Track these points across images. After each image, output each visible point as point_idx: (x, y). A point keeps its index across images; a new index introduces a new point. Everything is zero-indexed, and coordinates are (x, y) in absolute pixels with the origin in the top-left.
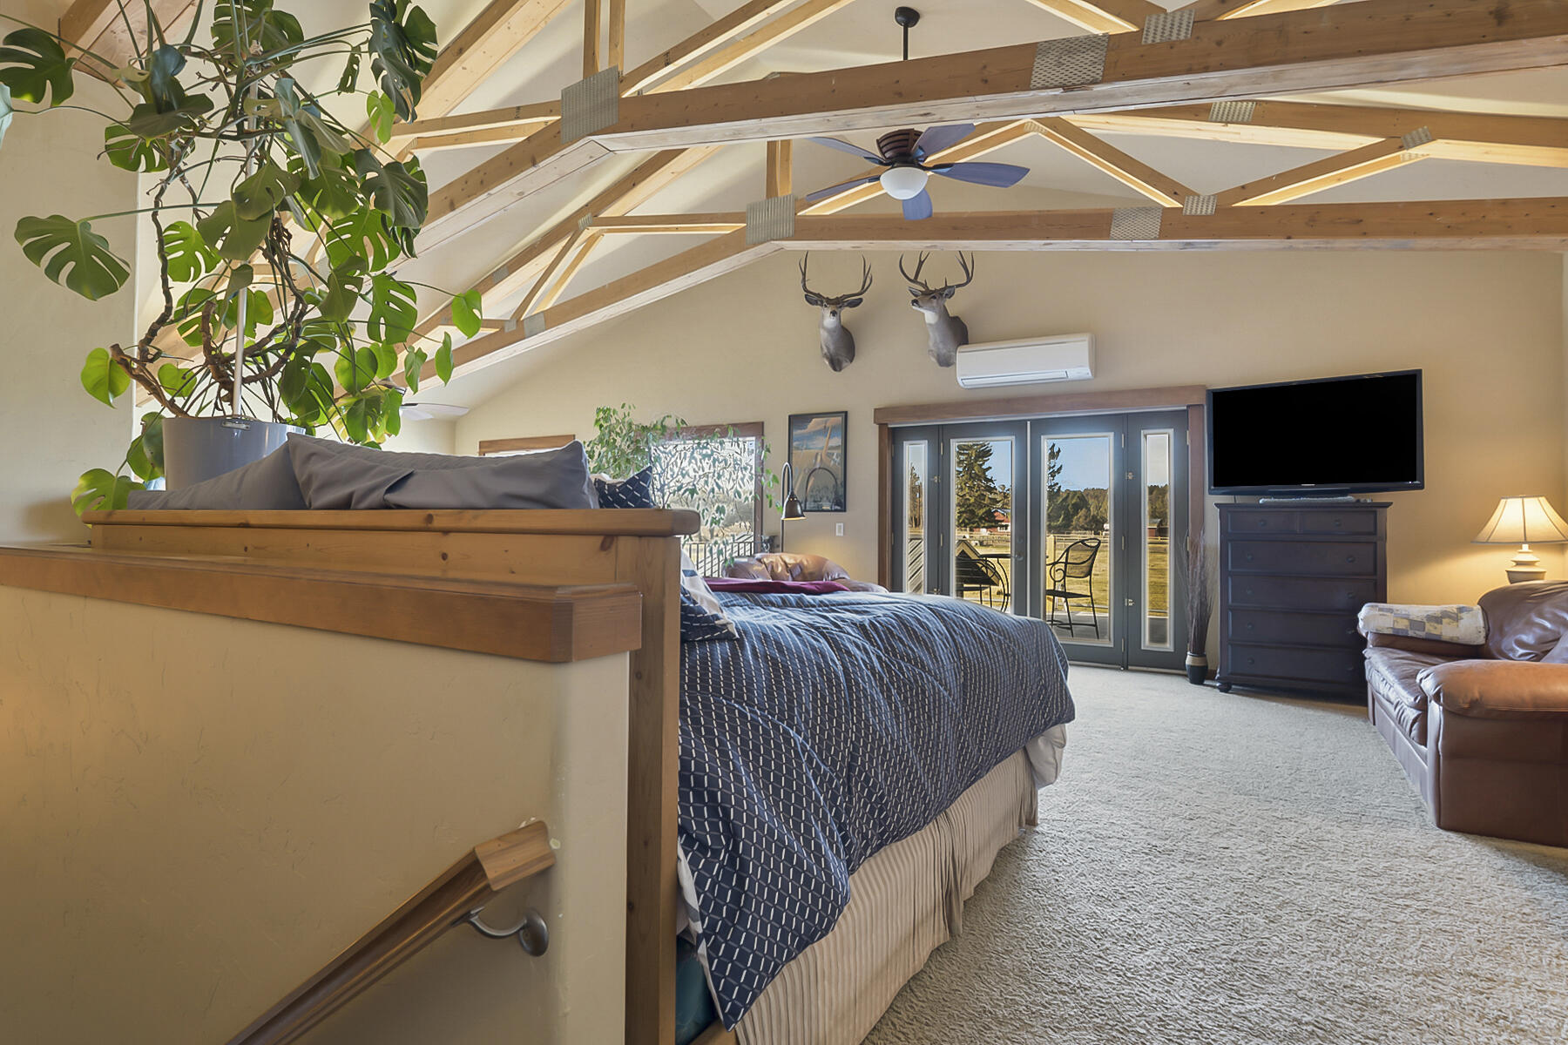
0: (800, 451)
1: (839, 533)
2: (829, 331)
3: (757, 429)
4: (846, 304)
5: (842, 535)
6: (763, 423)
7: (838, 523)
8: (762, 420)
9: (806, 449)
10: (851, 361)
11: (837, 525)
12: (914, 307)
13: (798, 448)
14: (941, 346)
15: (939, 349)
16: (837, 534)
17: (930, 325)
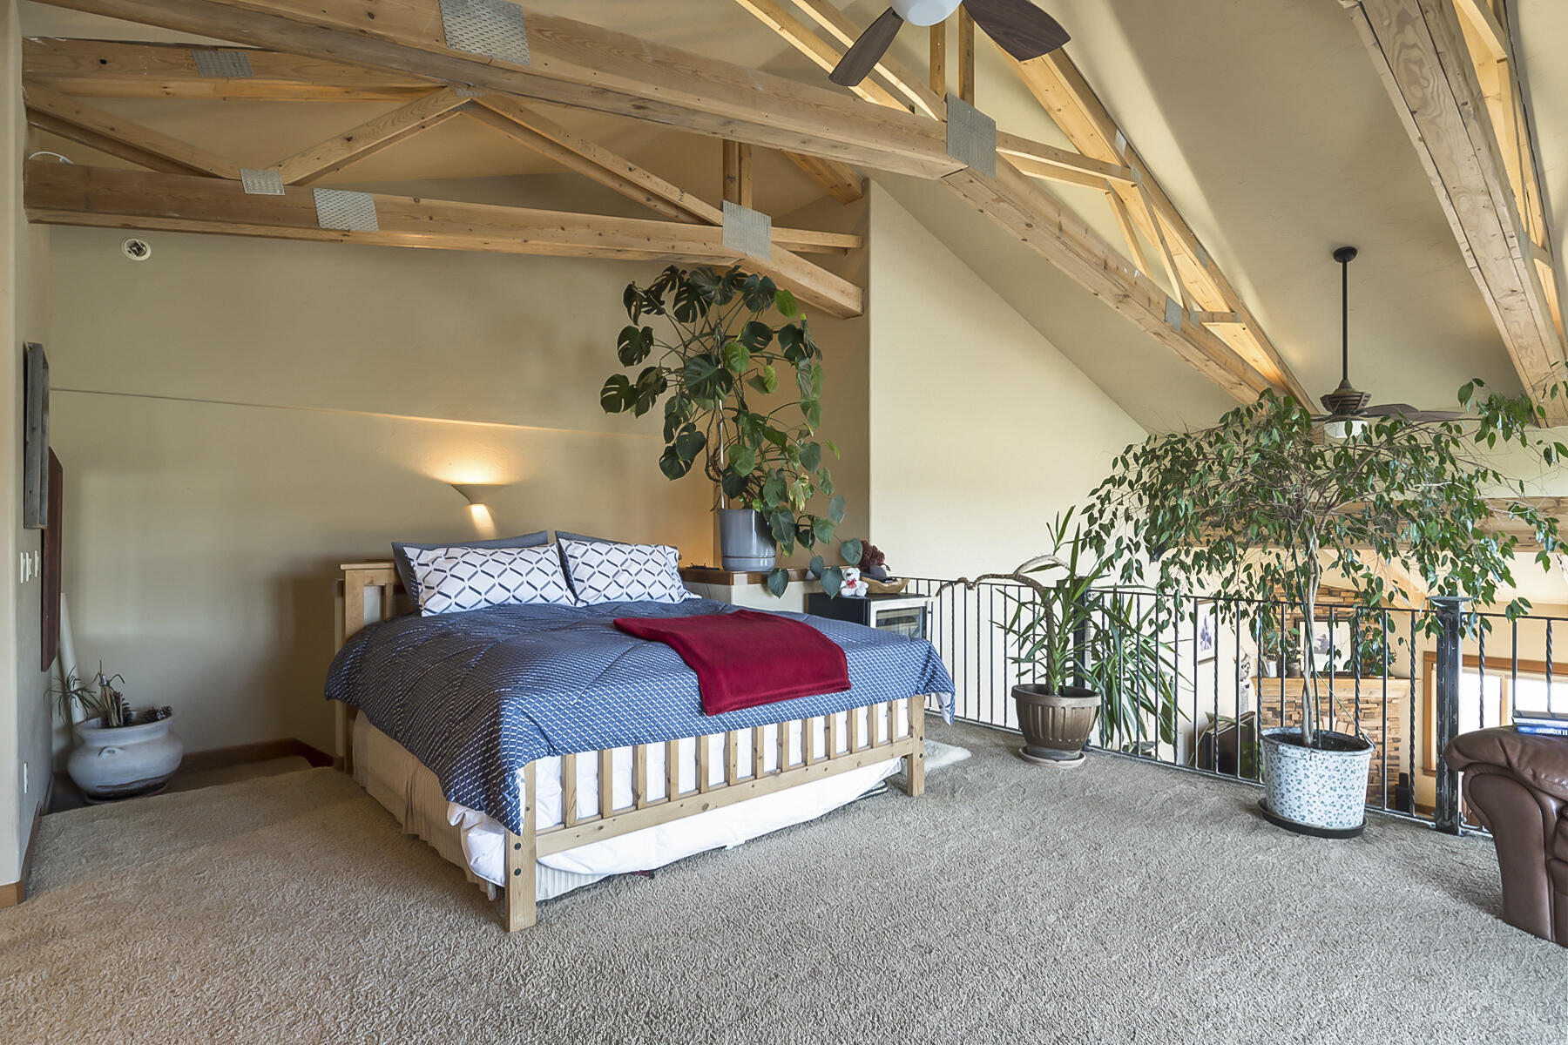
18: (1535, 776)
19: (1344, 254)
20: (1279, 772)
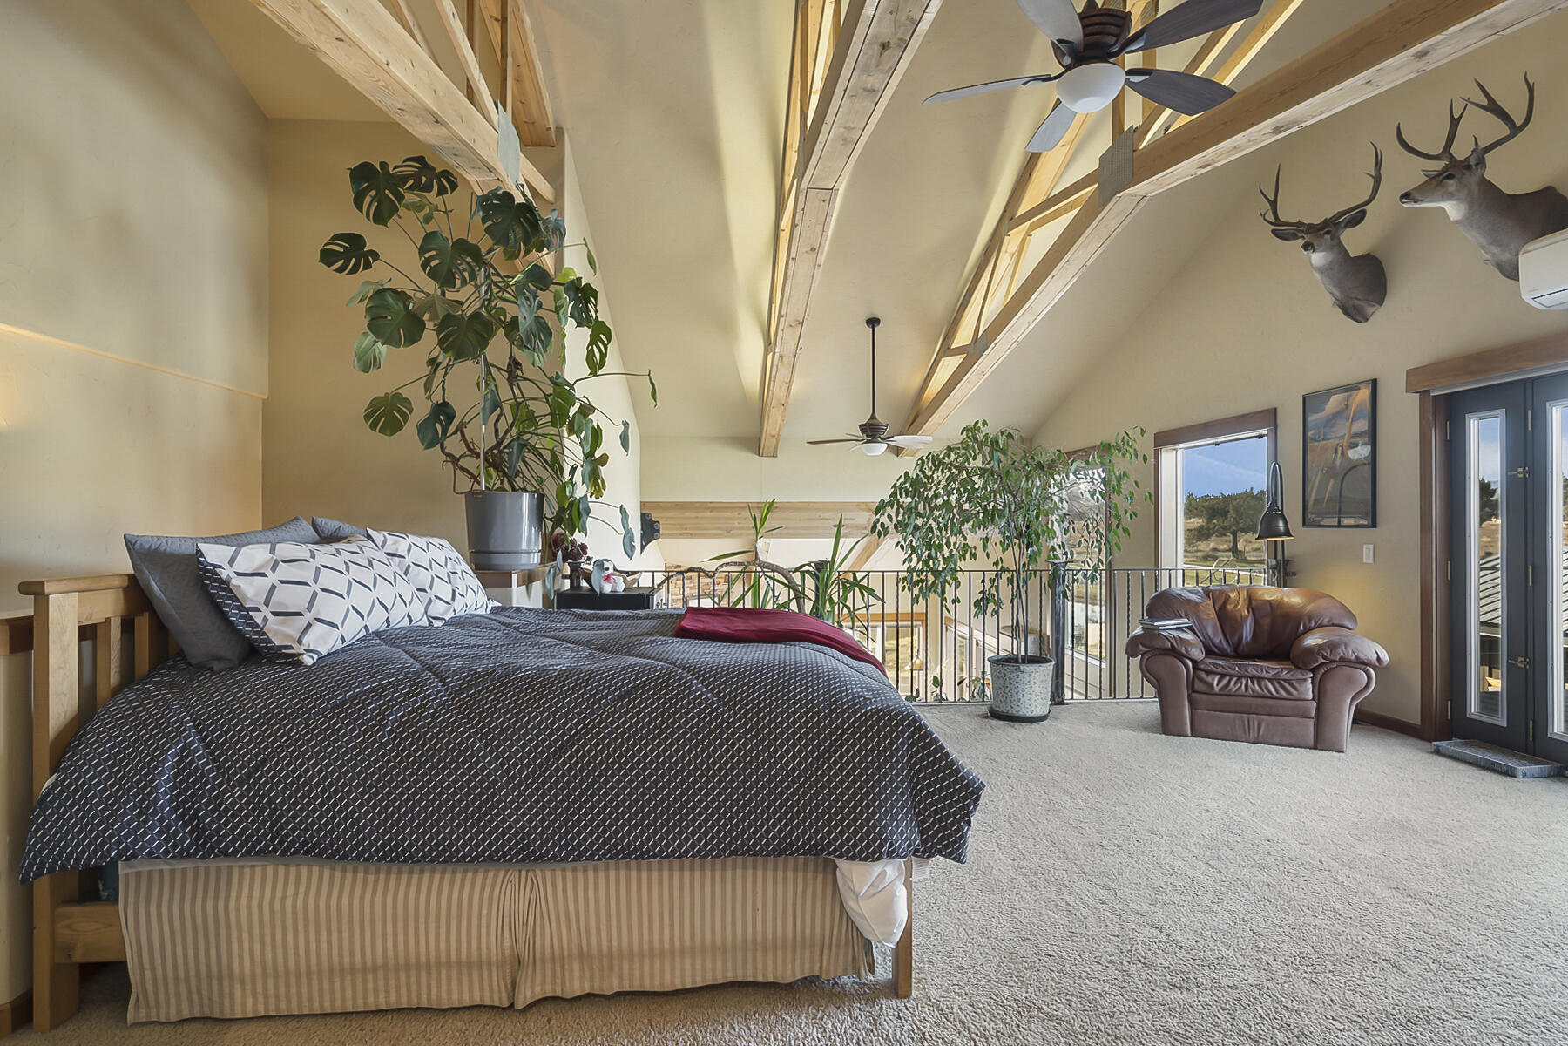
0: (1316, 443)
1: (1368, 558)
2: (1321, 270)
3: (1268, 418)
4: (1343, 225)
5: (1371, 561)
6: (1275, 409)
7: (1367, 546)
8: (1274, 406)
9: (1323, 440)
10: (1381, 305)
11: (1365, 546)
12: (1405, 205)
13: (1314, 440)
14: (1494, 249)
15: (1494, 255)
16: (1365, 560)
17: (1457, 222)
18: (1186, 650)
19: (873, 322)
20: (1017, 684)
